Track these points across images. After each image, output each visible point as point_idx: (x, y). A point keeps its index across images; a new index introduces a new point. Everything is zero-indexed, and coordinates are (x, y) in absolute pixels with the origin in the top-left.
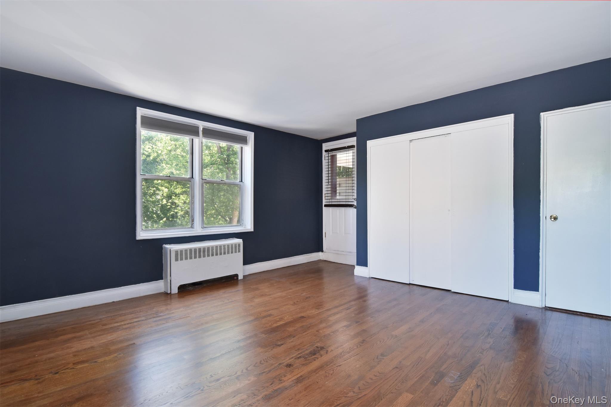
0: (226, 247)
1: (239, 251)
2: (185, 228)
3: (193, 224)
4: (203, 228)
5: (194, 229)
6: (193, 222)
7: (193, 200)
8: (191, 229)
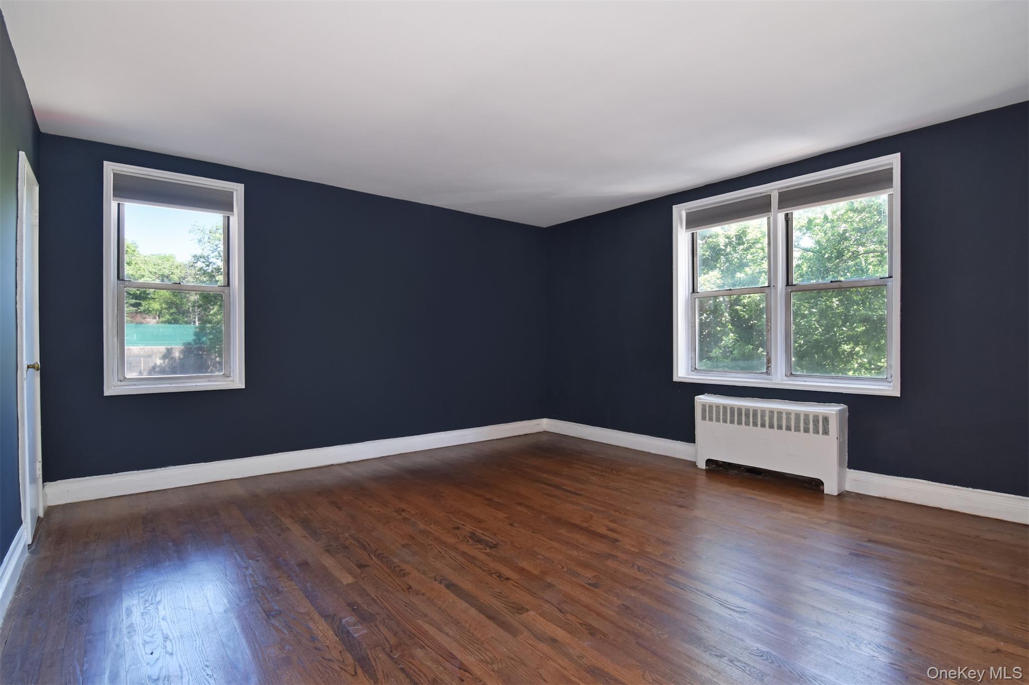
0: (793, 417)
1: (826, 432)
2: (756, 373)
3: (770, 367)
4: (787, 376)
5: (770, 377)
6: (770, 364)
7: (769, 324)
8: (765, 376)
